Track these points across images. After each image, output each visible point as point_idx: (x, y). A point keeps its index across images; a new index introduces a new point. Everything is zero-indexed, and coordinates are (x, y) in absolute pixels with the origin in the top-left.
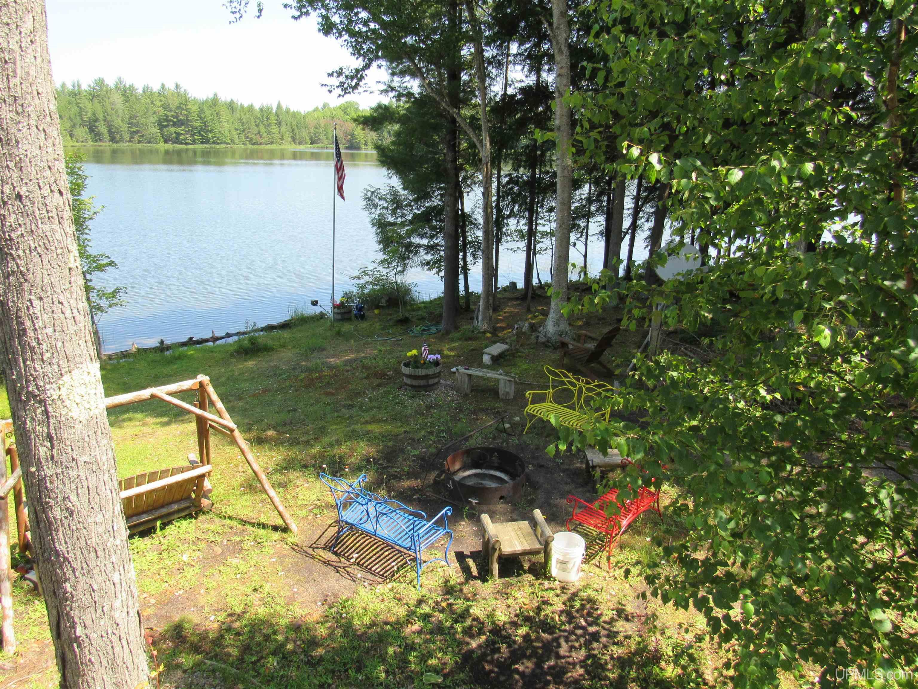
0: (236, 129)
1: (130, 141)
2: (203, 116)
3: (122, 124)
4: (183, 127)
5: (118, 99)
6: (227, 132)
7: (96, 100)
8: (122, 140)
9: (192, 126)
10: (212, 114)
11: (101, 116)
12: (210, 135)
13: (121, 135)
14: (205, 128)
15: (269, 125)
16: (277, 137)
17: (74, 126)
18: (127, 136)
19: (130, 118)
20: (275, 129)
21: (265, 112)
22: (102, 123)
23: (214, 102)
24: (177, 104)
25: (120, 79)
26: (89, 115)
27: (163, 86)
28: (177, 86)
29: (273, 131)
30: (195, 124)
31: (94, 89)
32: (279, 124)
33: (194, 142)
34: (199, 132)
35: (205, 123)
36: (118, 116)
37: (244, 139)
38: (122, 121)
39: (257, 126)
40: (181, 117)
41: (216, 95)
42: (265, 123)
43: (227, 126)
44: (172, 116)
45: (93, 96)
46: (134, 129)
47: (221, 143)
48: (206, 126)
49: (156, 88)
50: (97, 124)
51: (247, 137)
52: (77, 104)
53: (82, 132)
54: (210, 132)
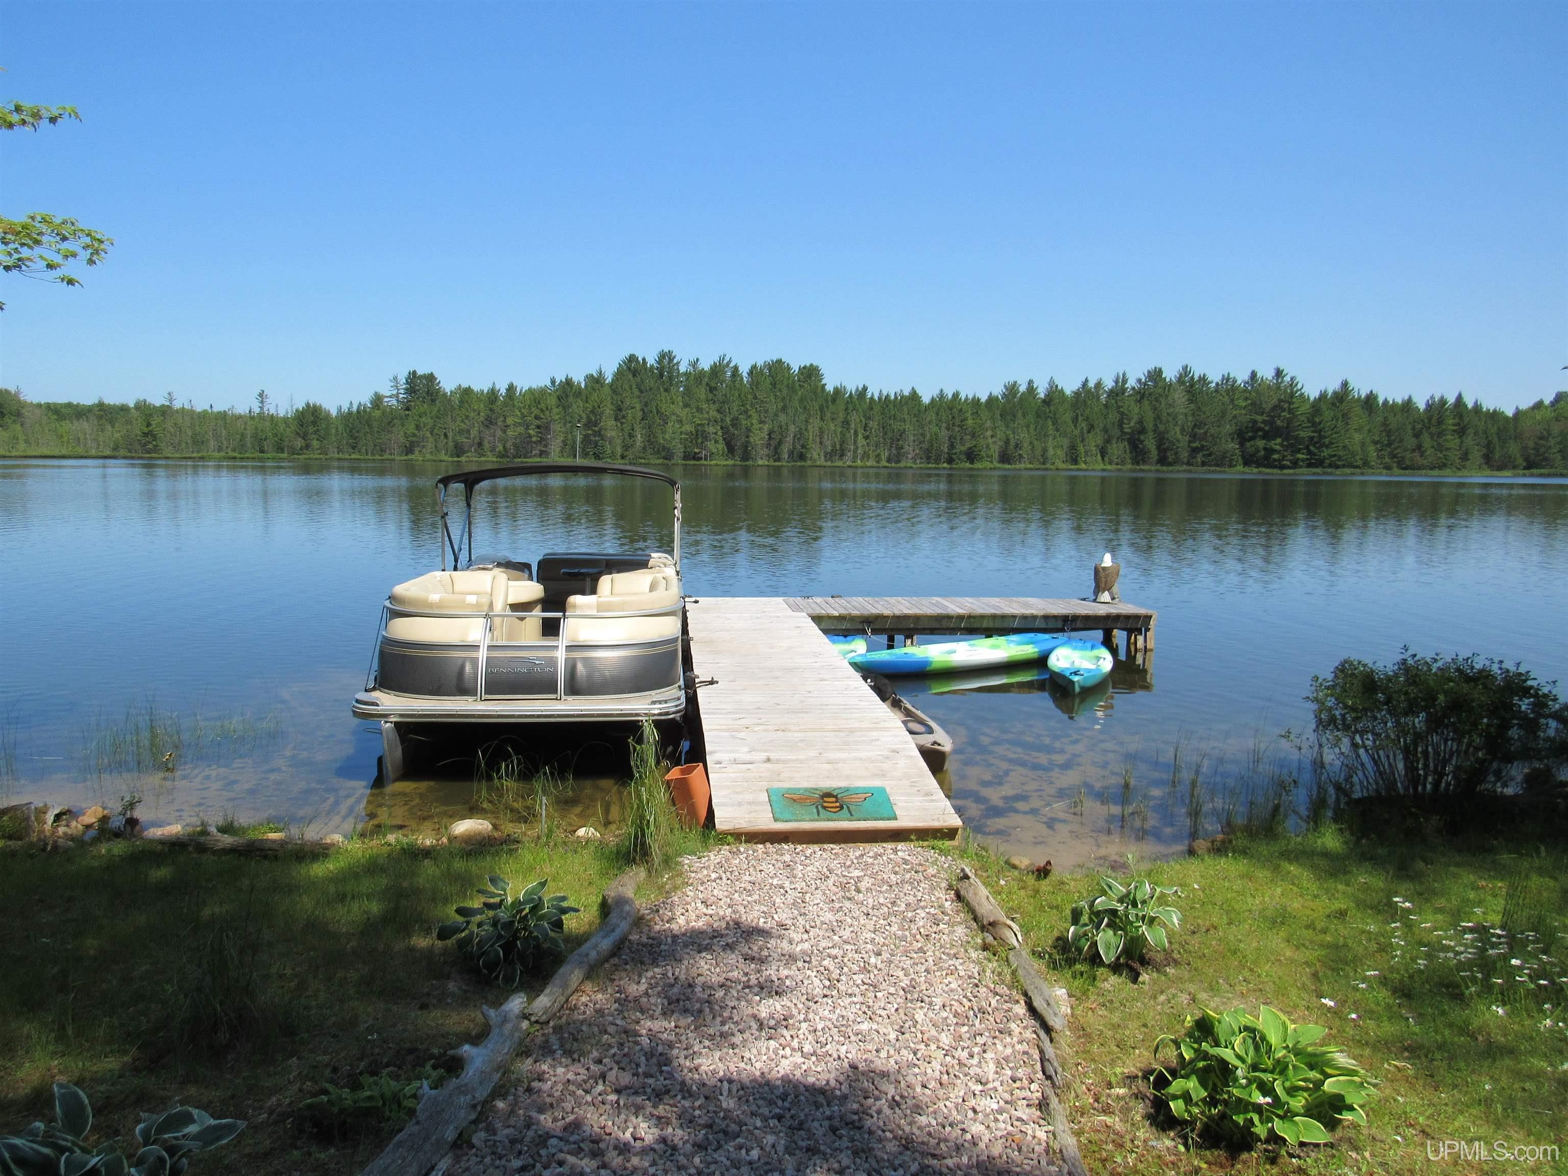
0: (1376, 443)
1: (1188, 464)
2: (1317, 420)
3: (1179, 436)
4: (1279, 440)
5: (1179, 397)
6: (1357, 448)
7: (1146, 402)
8: (1176, 462)
9: (1296, 438)
10: (1335, 418)
11: (1150, 425)
12: (1326, 453)
13: (1176, 453)
14: (1318, 441)
15: (1440, 434)
16: (1455, 456)
17: (1108, 441)
18: (1184, 455)
19: (1195, 425)
20: (1452, 441)
21: (1437, 409)
22: (1151, 435)
23: (1342, 396)
24: (1275, 401)
25: (1185, 368)
26: (1132, 424)
27: (1253, 375)
28: (1279, 373)
29: (1448, 445)
30: (1302, 434)
31: (1145, 384)
32: (1461, 431)
33: (1295, 464)
34: (1307, 448)
35: (1320, 431)
36: (1176, 424)
37: (1387, 460)
38: (1182, 430)
39: (1417, 435)
40: (1279, 423)
41: (1345, 384)
42: (1433, 429)
43: (1357, 437)
44: (1264, 422)
45: (1141, 394)
46: (1196, 444)
47: (1344, 466)
48: (1321, 437)
49: (1241, 377)
50: (1142, 437)
51: (1395, 456)
52: (1119, 407)
53: (1118, 449)
54: (1327, 447)
